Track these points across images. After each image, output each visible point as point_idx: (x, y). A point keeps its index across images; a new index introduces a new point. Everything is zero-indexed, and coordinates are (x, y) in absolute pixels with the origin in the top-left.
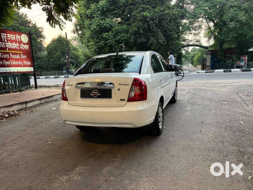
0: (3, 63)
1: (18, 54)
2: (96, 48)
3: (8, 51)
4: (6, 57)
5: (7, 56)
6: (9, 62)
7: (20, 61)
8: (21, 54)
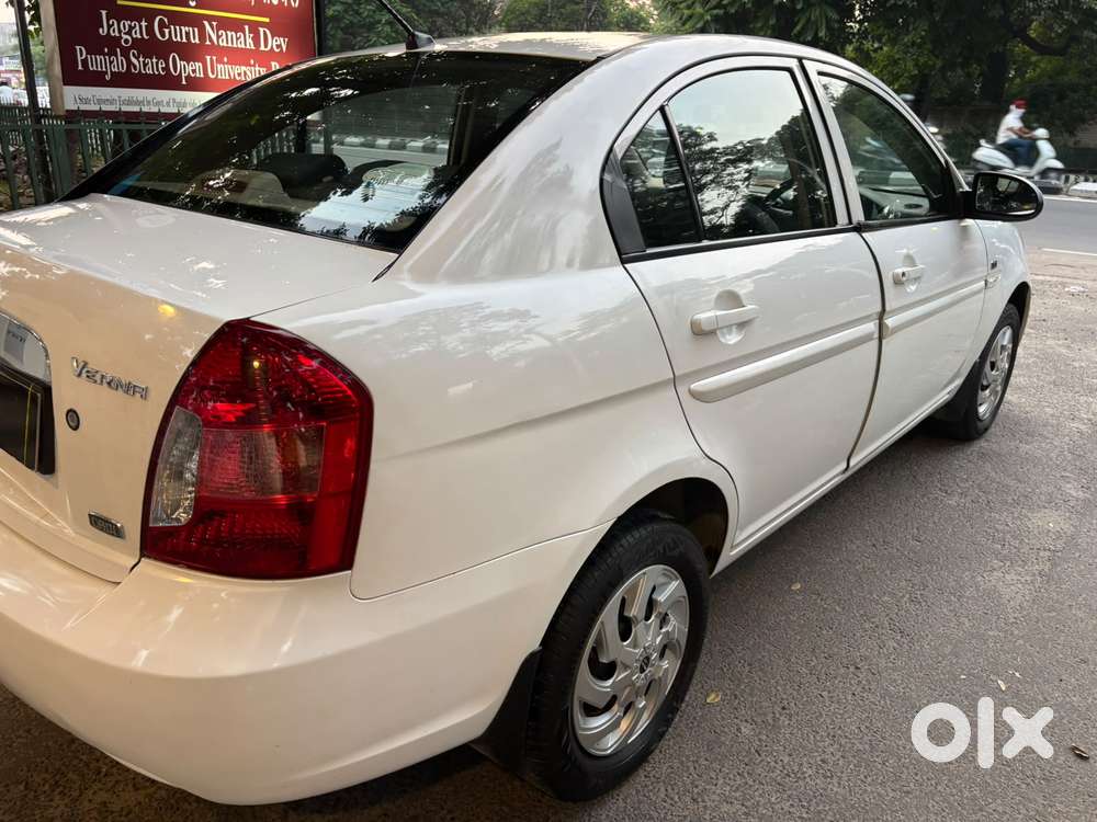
0: (166, 69)
1: (247, 27)
2: (709, 18)
3: (195, 7)
4: (184, 40)
5: (187, 34)
6: (198, 65)
7: (252, 62)
8: (261, 30)
